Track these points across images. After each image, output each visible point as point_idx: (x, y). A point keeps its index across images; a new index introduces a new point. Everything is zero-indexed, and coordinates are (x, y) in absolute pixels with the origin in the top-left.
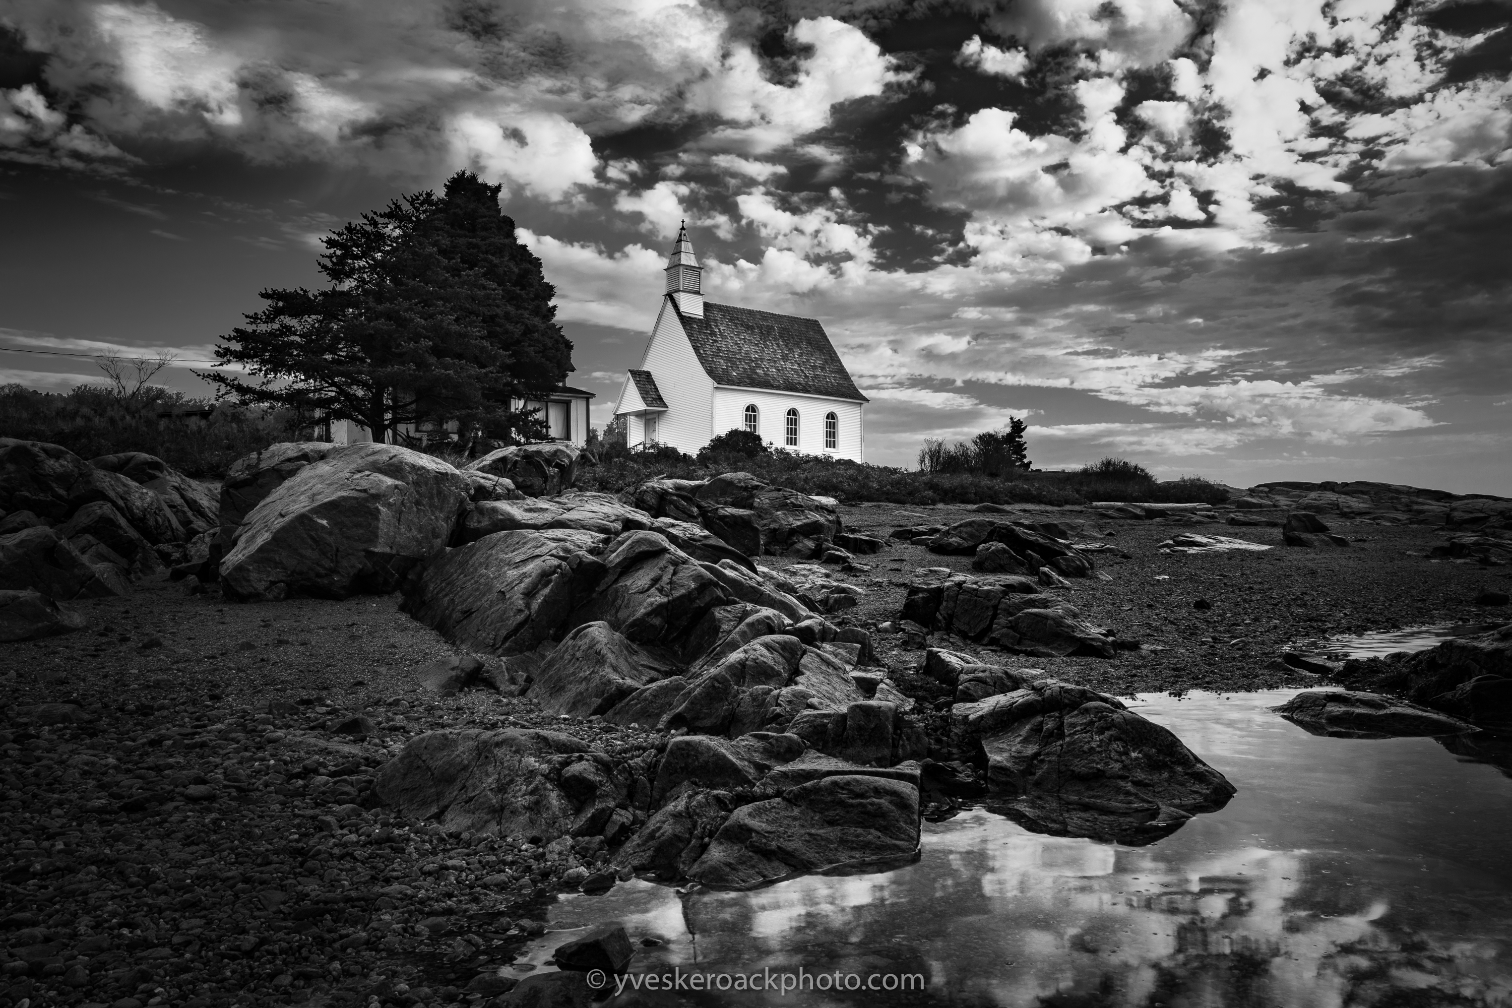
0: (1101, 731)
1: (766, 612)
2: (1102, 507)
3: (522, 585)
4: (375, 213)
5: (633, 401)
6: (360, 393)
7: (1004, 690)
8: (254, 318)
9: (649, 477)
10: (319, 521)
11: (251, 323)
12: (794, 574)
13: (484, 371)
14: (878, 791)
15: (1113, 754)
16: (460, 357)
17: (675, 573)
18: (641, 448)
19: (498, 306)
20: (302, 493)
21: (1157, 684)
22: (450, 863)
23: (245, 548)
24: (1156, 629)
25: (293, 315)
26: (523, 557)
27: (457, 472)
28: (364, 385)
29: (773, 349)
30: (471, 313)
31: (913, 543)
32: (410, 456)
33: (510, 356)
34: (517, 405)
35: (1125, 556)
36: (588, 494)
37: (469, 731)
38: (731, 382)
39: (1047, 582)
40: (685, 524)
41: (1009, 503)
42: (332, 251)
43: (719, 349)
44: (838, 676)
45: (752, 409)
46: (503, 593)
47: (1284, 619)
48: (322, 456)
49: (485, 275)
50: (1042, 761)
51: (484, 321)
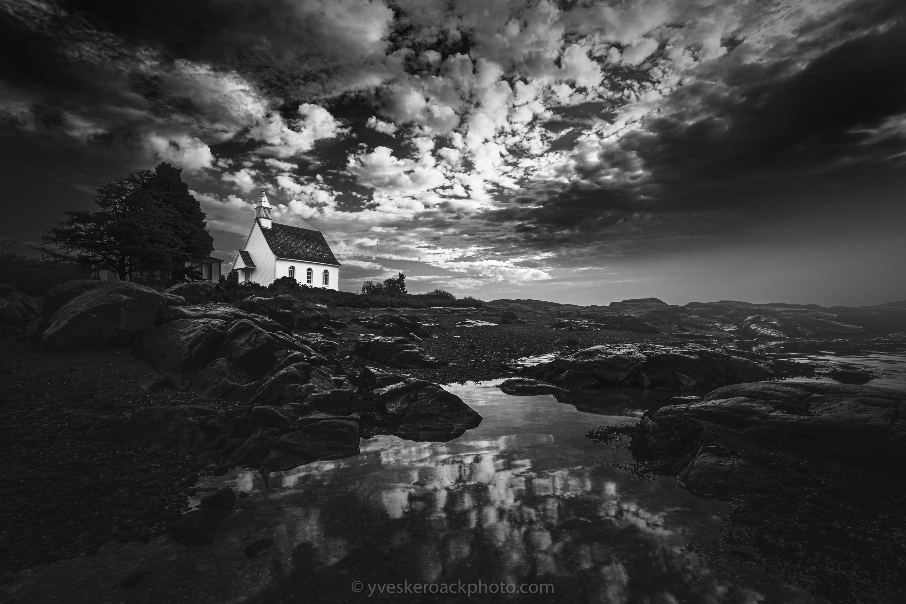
0: (432, 398)
1: (297, 353)
2: (434, 309)
3: (188, 343)
4: (122, 179)
5: (240, 264)
6: (114, 258)
7: (394, 383)
8: (62, 223)
9: (247, 296)
10: (92, 315)
11: (60, 226)
12: (309, 337)
13: (172, 249)
14: (342, 426)
15: (436, 407)
16: (161, 243)
17: (257, 337)
18: (243, 284)
19: (179, 222)
20: (84, 303)
21: (454, 378)
22: (152, 465)
23: (55, 328)
24: (454, 357)
25: (81, 223)
26: (188, 331)
27: (159, 293)
28: (116, 254)
29: (301, 243)
30: (167, 224)
31: (359, 324)
32: (136, 286)
33: (185, 243)
34: (188, 265)
35: (443, 328)
36: (219, 303)
37: (162, 407)
38: (283, 256)
39: (413, 339)
40: (262, 316)
41: (398, 308)
42: (101, 194)
43: (278, 243)
44: (327, 379)
45: (292, 268)
46: (179, 346)
47: (501, 352)
48: (94, 286)
49: (173, 208)
50: (409, 410)
51: (173, 228)
